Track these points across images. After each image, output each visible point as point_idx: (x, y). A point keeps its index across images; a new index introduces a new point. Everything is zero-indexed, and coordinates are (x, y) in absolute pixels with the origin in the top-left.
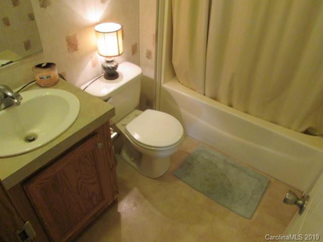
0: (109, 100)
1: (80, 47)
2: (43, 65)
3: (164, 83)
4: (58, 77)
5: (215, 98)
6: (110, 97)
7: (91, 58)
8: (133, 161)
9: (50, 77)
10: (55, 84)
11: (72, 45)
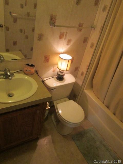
0: (54, 90)
1: (50, 61)
2: (29, 65)
3: (85, 89)
4: (34, 72)
5: (108, 107)
6: (55, 89)
7: (54, 67)
8: (55, 121)
9: (30, 71)
10: (31, 75)
11: (47, 59)
